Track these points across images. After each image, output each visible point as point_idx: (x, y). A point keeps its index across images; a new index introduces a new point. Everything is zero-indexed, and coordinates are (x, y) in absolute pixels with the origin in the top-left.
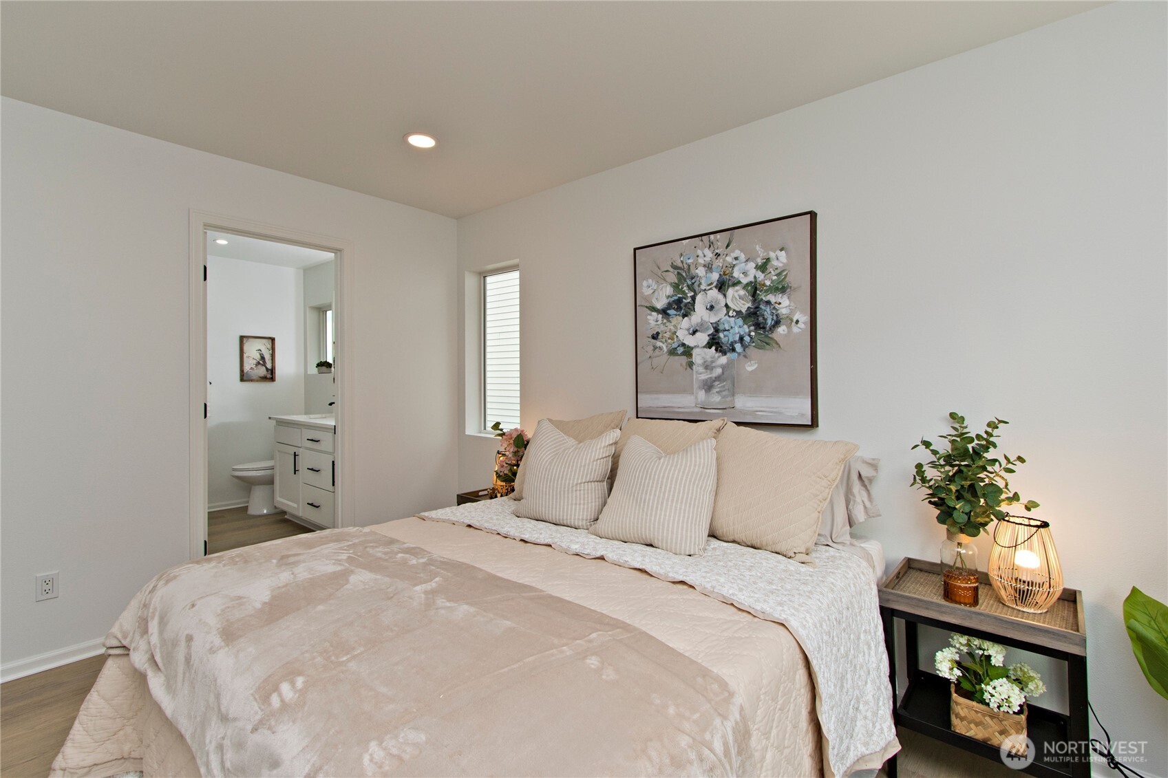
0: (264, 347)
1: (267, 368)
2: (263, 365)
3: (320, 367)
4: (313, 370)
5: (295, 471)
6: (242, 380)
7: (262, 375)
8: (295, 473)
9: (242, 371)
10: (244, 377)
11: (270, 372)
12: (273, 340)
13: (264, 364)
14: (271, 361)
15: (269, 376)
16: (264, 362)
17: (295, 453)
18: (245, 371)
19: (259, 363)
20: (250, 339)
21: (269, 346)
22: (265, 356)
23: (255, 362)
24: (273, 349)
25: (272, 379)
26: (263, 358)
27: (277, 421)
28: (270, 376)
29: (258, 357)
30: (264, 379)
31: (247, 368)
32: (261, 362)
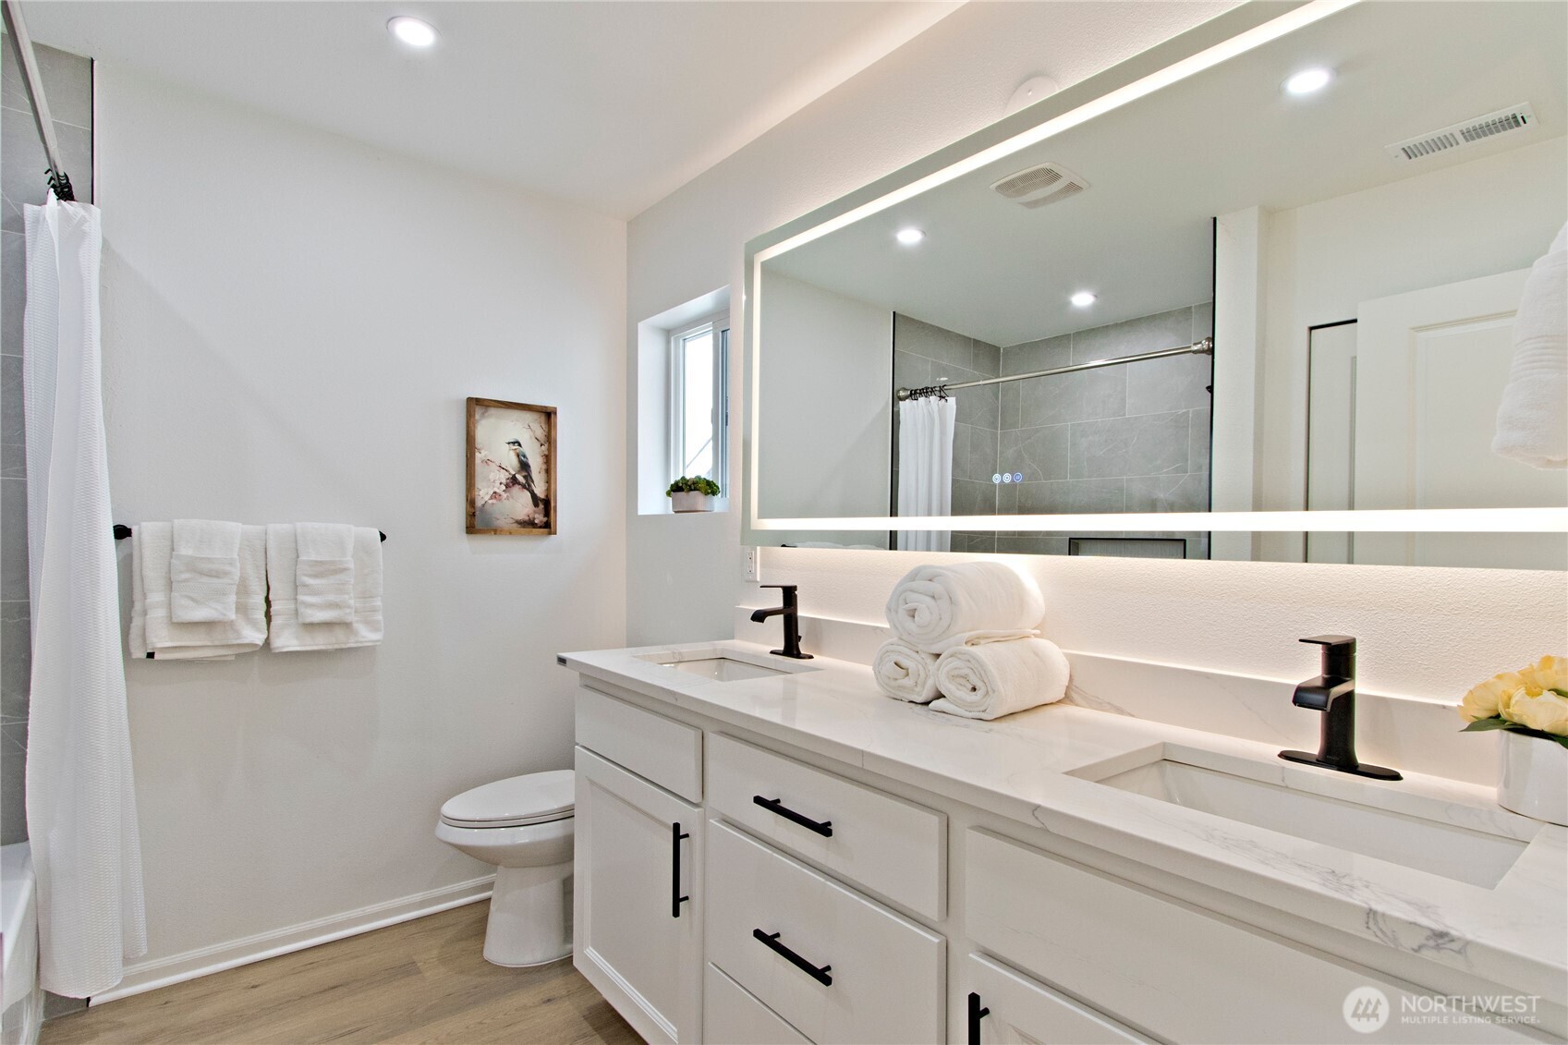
0: (524, 430)
1: (534, 496)
2: (524, 487)
3: (680, 495)
4: (653, 500)
5: (677, 900)
6: (471, 529)
7: (522, 516)
8: (676, 913)
9: (471, 502)
10: (476, 522)
11: (541, 506)
12: (549, 415)
13: (528, 486)
14: (543, 474)
15: (539, 519)
16: (528, 477)
17: (676, 827)
18: (479, 503)
19: (514, 480)
20: (492, 411)
21: (540, 433)
22: (531, 462)
23: (503, 477)
24: (549, 441)
25: (548, 526)
26: (524, 466)
27: (582, 675)
28: (543, 518)
29: (512, 463)
30: (529, 524)
31: (483, 494)
32: (520, 478)
